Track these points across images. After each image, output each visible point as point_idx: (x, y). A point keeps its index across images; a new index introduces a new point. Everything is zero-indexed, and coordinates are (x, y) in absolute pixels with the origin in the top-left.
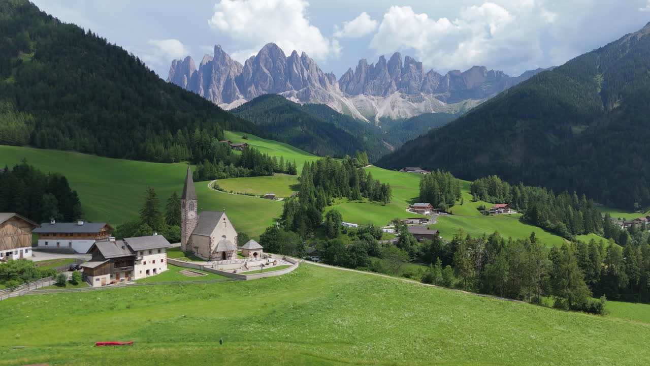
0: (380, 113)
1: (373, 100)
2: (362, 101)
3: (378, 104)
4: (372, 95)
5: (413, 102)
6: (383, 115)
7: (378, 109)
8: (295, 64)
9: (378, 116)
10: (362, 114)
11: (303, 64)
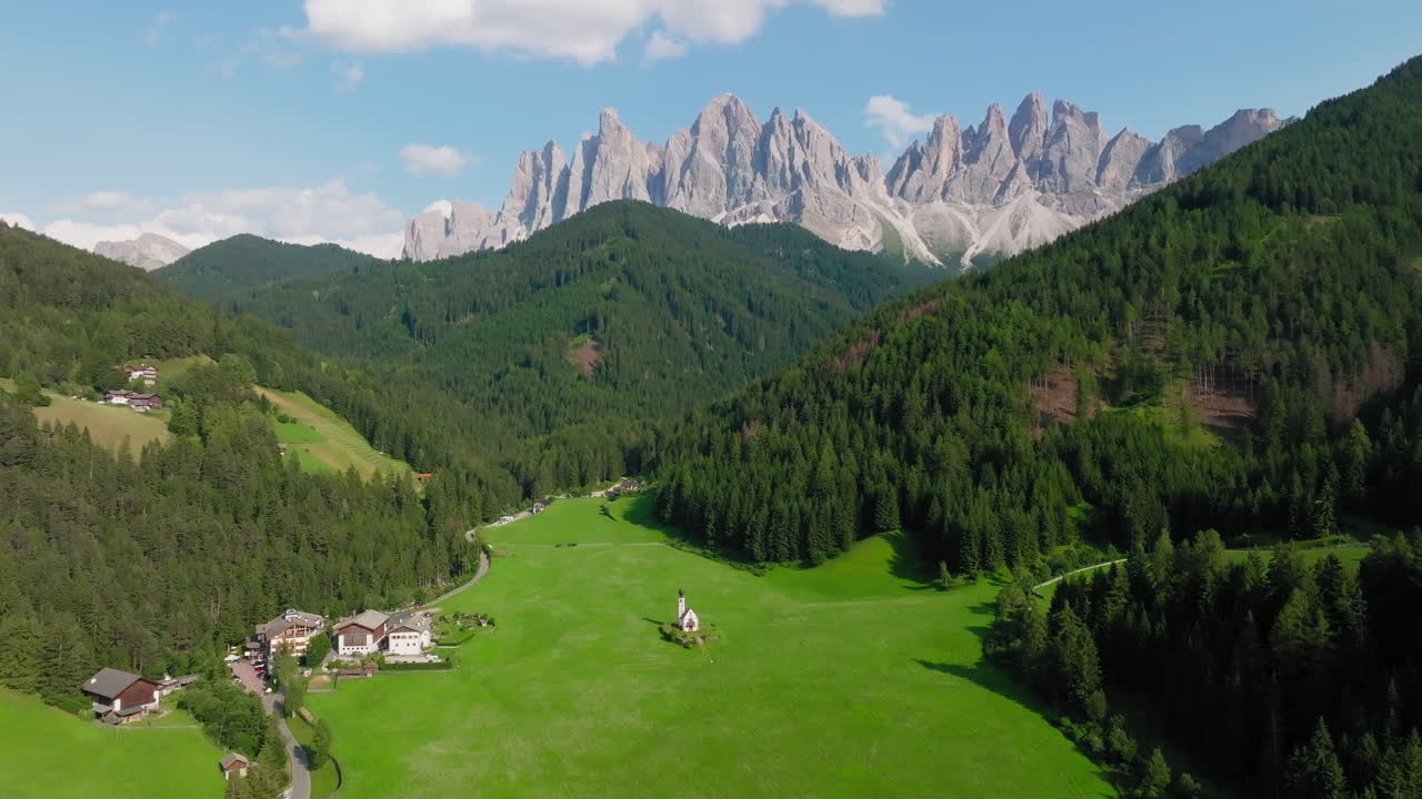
0: (979, 244)
1: (968, 212)
2: (936, 217)
3: (978, 222)
4: (965, 200)
5: (1070, 214)
6: (986, 249)
7: (975, 236)
8: (777, 137)
9: (970, 252)
10: (930, 249)
11: (797, 136)
